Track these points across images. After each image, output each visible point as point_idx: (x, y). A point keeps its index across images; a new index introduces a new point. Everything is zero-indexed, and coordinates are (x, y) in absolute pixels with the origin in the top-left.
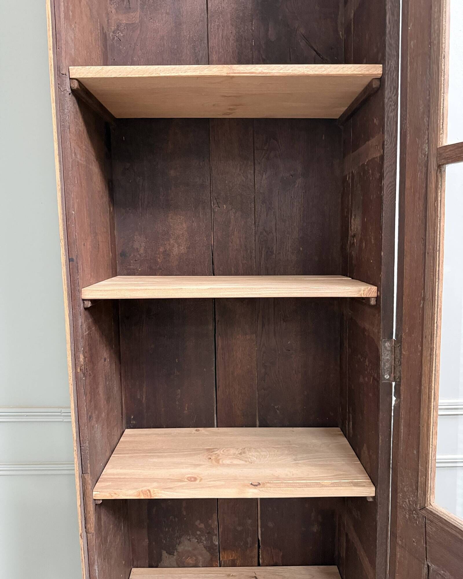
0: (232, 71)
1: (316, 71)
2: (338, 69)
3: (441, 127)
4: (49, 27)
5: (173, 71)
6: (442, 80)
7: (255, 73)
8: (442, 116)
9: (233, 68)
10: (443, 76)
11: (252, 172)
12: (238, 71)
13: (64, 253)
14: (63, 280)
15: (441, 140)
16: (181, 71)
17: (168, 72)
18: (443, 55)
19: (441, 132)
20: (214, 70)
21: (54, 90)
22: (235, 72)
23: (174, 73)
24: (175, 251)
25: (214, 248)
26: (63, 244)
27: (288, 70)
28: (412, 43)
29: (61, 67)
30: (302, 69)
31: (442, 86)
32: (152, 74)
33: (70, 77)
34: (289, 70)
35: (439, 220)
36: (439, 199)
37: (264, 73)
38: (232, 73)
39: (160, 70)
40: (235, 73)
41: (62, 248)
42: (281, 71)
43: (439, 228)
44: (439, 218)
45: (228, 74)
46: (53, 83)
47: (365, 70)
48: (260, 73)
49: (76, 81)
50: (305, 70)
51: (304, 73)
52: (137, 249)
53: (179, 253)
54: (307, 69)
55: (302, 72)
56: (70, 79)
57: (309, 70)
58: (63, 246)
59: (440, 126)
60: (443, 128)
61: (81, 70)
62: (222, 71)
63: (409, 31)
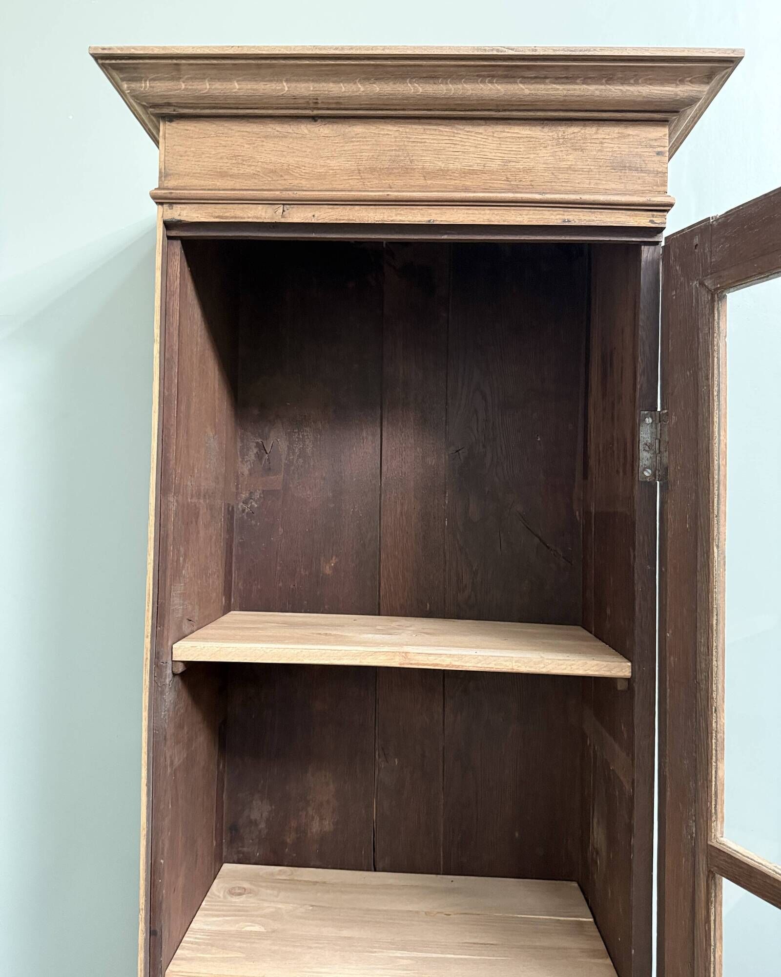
0: (407, 661)
1: (531, 667)
2: (564, 667)
3: (713, 811)
4: (148, 606)
5: (323, 657)
6: (713, 743)
7: (442, 665)
8: (713, 796)
9: (409, 657)
10: (714, 737)
11: (441, 711)
12: (416, 662)
13: (144, 930)
14: (139, 970)
15: (713, 831)
16: (334, 657)
17: (314, 658)
18: (714, 708)
19: (713, 818)
20: (381, 658)
21: (148, 693)
22: (411, 662)
23: (323, 659)
24: (315, 827)
25: (376, 825)
26: (143, 916)
27: (488, 664)
28: (672, 658)
29: (161, 654)
30: (511, 663)
31: (714, 752)
32: (292, 660)
33: (173, 659)
34: (490, 663)
35: (712, 950)
36: (712, 918)
37: (453, 666)
38: (407, 664)
39: (304, 656)
40: (411, 664)
41: (140, 923)
42: (479, 665)
43: (712, 963)
44: (712, 947)
45: (401, 664)
46: (148, 683)
47: (604, 669)
48: (447, 666)
49: (181, 664)
50: (514, 664)
51: (513, 669)
52: (256, 820)
53: (321, 830)
54: (517, 664)
55: (510, 667)
56: (172, 661)
57: (520, 665)
58: (143, 919)
59: (711, 811)
60: (716, 813)
61: (189, 650)
62: (393, 661)
63: (668, 640)
